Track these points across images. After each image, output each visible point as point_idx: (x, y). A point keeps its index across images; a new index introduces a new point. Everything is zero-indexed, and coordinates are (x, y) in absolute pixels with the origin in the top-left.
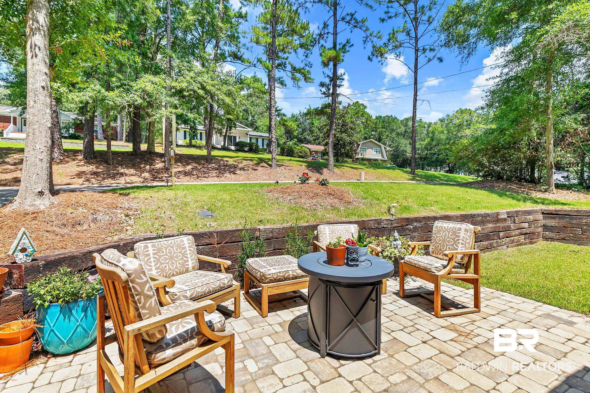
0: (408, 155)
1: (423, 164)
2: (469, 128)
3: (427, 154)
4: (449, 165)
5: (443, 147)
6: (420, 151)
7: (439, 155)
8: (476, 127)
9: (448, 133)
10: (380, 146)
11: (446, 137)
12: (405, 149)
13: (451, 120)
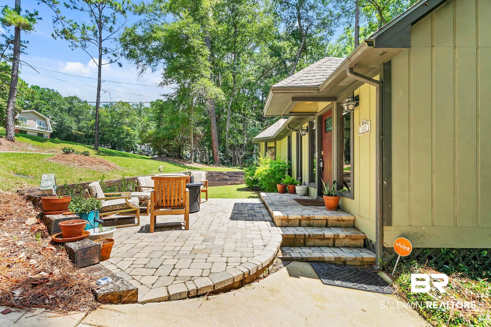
0: (73, 131)
1: (88, 141)
2: (128, 117)
3: (92, 133)
4: (112, 144)
5: (107, 129)
6: (85, 130)
7: (104, 134)
8: (133, 118)
9: (112, 118)
10: (45, 119)
11: (110, 121)
12: (70, 125)
13: (114, 108)
